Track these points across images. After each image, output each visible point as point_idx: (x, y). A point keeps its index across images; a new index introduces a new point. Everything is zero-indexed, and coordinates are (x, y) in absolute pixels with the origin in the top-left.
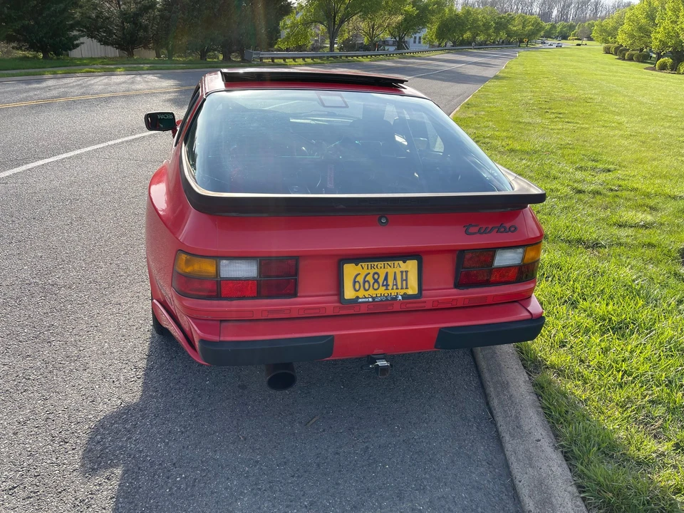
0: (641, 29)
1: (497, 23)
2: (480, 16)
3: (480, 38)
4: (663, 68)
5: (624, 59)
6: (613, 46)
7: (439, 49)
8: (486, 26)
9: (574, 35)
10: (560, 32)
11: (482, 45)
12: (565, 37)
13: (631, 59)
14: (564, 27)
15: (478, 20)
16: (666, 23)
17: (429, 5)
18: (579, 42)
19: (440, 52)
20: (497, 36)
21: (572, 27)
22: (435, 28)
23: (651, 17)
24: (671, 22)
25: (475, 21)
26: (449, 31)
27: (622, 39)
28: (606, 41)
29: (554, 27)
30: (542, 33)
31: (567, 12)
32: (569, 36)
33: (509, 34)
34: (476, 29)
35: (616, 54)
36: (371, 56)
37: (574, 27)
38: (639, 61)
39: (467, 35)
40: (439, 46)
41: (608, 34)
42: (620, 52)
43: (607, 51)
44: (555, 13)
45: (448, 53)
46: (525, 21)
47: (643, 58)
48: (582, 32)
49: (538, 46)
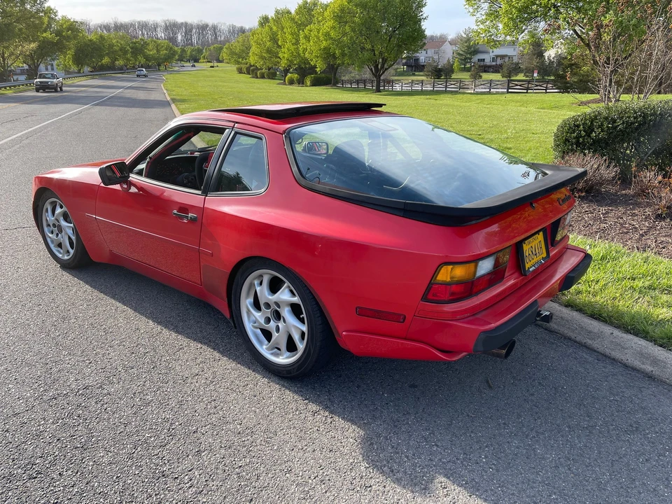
0: (269, 51)
1: (132, 48)
2: (114, 41)
3: (120, 63)
4: (291, 82)
5: (257, 78)
6: (244, 67)
7: (80, 75)
8: (123, 50)
9: (204, 58)
10: (191, 56)
11: (122, 70)
12: (196, 60)
13: (263, 77)
14: (193, 51)
15: (113, 45)
16: (288, 45)
17: (63, 32)
18: (211, 64)
19: (85, 78)
20: (136, 60)
21: (200, 51)
22: (70, 53)
23: (274, 39)
24: (293, 44)
25: (111, 46)
26: (87, 56)
27: (252, 59)
28: (238, 63)
29: (183, 51)
30: (177, 57)
31: (191, 38)
32: (199, 59)
33: (147, 58)
34: (114, 55)
35: (249, 73)
36: (10, 87)
37: (202, 50)
38: (269, 78)
39: (106, 60)
40: (79, 72)
41: (239, 57)
42: (252, 71)
43: (240, 71)
44: (180, 37)
45: (93, 78)
46: (157, 46)
47: (272, 76)
48: (210, 55)
49: (177, 69)
